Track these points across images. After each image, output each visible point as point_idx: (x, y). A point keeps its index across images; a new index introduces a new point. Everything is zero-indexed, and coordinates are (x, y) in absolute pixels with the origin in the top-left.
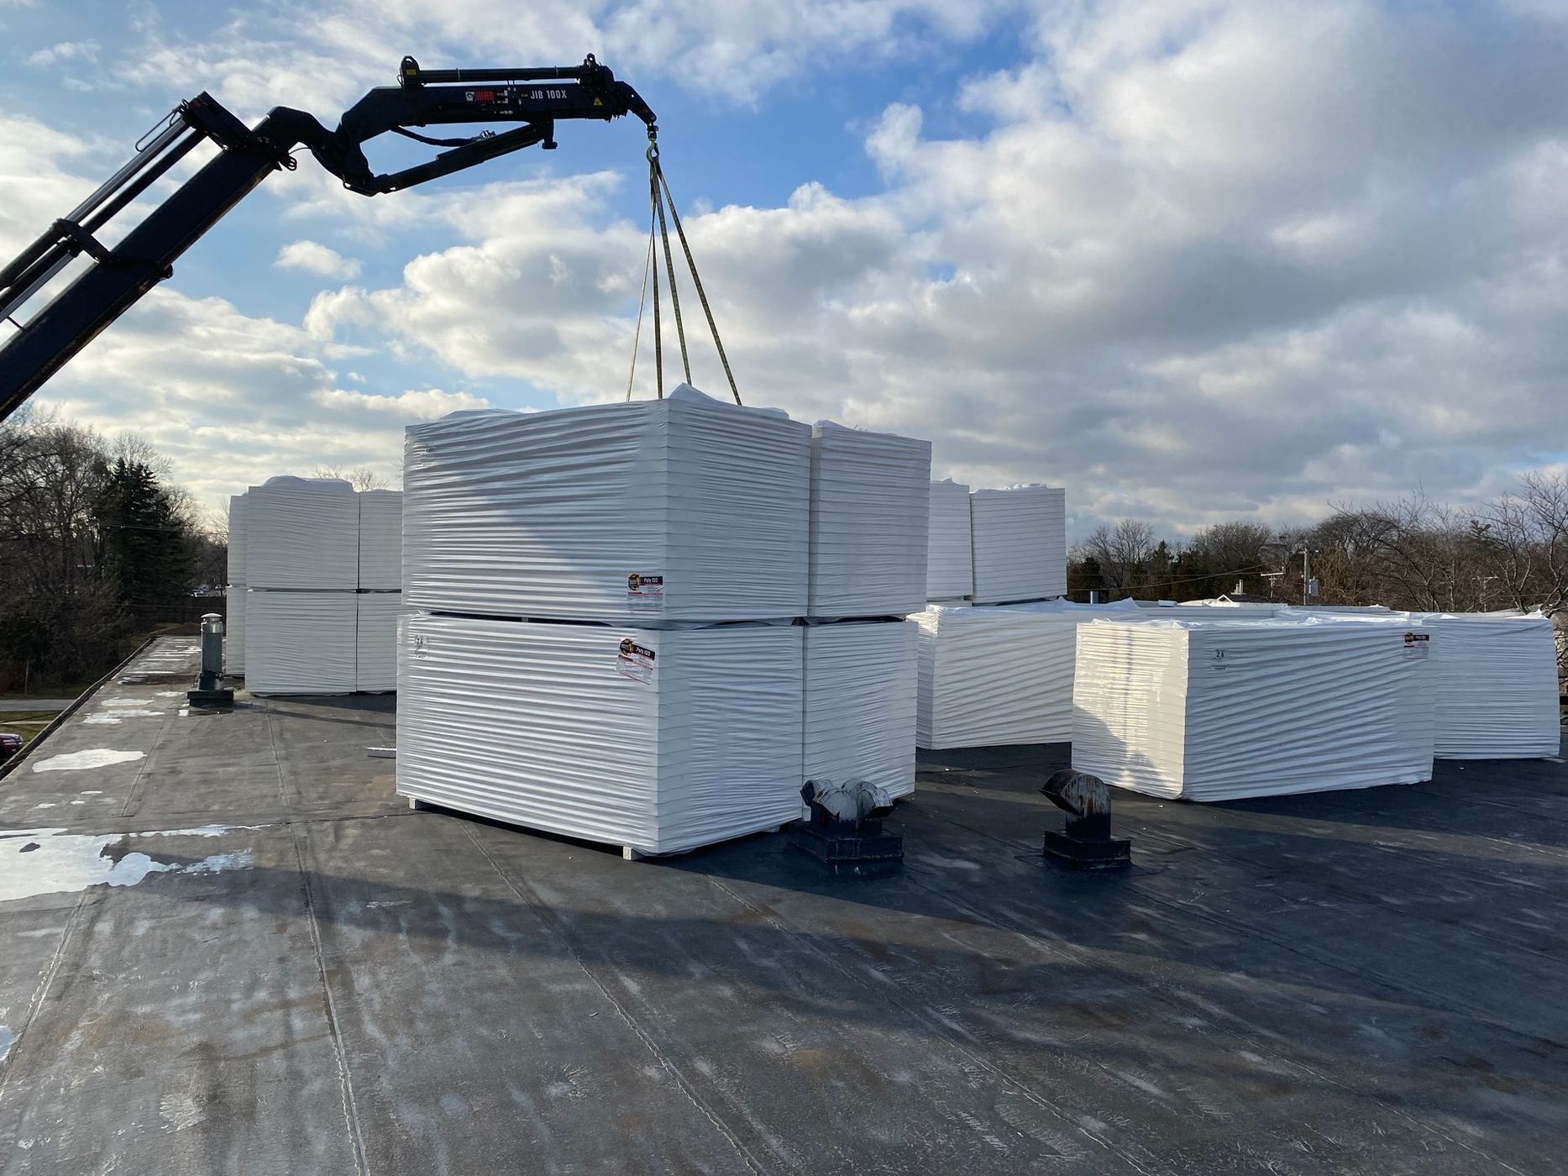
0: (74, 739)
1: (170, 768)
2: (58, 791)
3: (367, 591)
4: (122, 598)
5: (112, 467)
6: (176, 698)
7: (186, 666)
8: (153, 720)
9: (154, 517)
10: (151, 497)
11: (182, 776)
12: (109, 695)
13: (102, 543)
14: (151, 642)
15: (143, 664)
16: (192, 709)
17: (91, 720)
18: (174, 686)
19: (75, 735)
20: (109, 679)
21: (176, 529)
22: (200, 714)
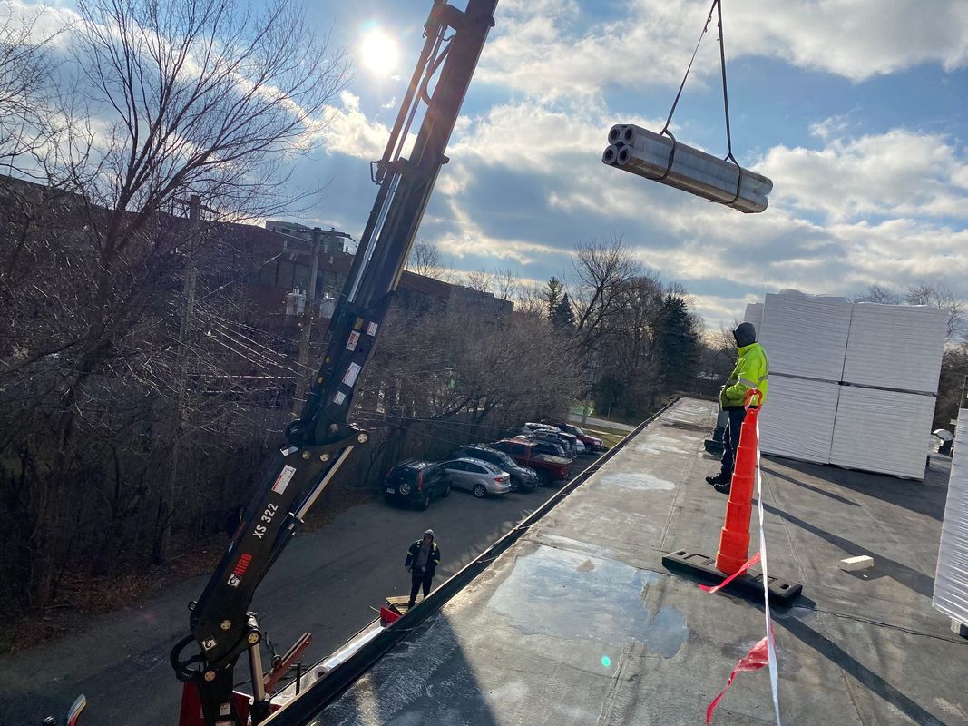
0: (629, 460)
1: (696, 505)
2: (614, 506)
3: (848, 384)
4: (661, 373)
5: (664, 299)
6: (696, 442)
7: (699, 419)
8: (681, 457)
9: (682, 329)
10: (682, 318)
11: (706, 517)
12: (652, 431)
13: (654, 341)
14: (677, 400)
15: (673, 413)
16: (707, 453)
17: (642, 447)
18: (693, 433)
19: (630, 458)
20: (653, 420)
21: (693, 337)
22: (711, 458)
